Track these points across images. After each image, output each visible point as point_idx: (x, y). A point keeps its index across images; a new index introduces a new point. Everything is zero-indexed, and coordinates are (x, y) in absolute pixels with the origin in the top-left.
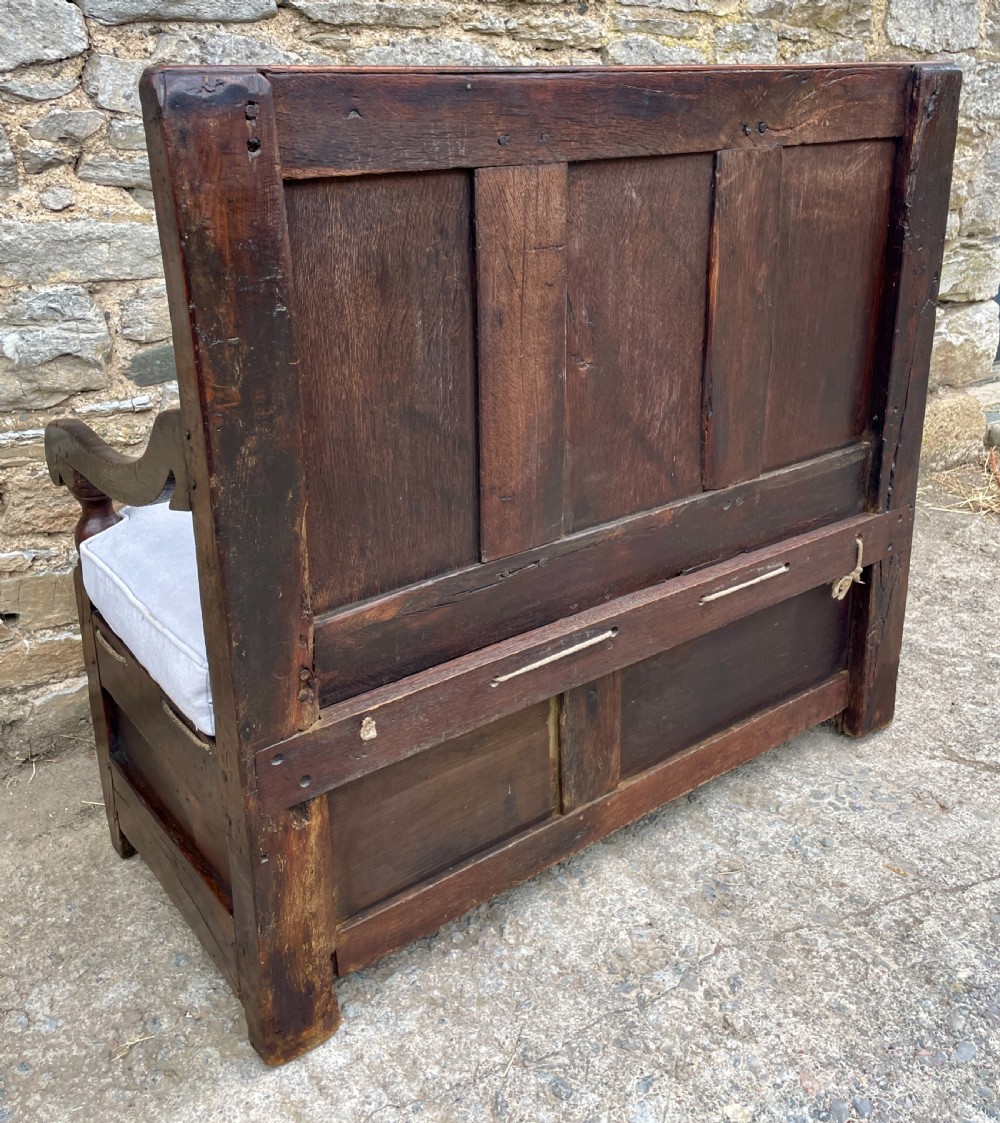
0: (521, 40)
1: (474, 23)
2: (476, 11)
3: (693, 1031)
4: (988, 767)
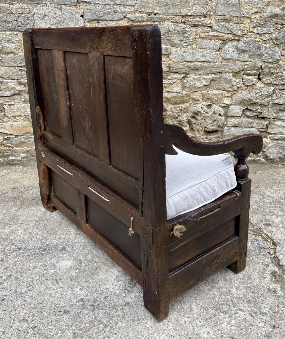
0: (186, 24)
1: (173, 20)
2: (173, 18)
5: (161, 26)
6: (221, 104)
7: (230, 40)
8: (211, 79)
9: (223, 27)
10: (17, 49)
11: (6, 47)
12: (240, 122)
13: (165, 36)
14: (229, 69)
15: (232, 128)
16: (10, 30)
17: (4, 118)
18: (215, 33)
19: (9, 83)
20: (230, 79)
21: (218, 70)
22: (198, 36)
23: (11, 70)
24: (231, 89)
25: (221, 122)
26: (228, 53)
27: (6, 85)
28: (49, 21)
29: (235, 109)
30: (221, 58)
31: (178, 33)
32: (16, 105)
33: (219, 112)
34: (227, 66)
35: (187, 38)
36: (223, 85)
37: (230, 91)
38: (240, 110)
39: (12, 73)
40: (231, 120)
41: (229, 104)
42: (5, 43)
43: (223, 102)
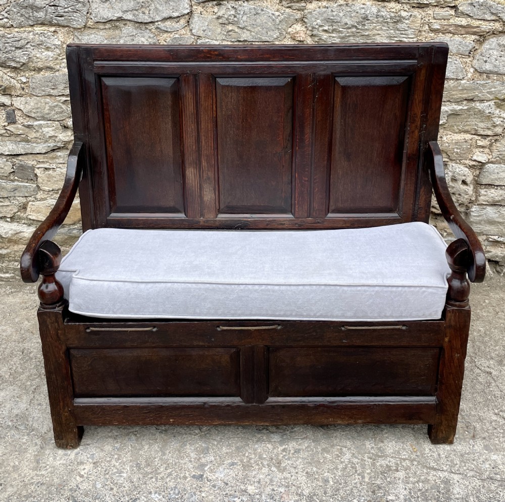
0: (402, 3)
5: (349, 10)
6: (467, 162)
7: (494, 34)
8: (450, 112)
9: (482, 8)
10: (58, 61)
11: (35, 58)
13: (358, 29)
14: (488, 92)
15: (489, 209)
16: (43, 24)
17: (37, 194)
18: (464, 19)
19: (44, 128)
20: (490, 113)
21: (465, 96)
22: (427, 27)
23: (46, 103)
24: (490, 133)
25: (466, 197)
26: (489, 60)
27: (37, 131)
28: (120, 5)
29: (496, 171)
30: (472, 70)
31: (385, 22)
32: (58, 169)
33: (464, 178)
34: (486, 86)
35: (403, 32)
36: (474, 123)
37: (488, 136)
39: (49, 108)
40: (486, 191)
41: (484, 162)
42: (33, 49)
43: (472, 157)
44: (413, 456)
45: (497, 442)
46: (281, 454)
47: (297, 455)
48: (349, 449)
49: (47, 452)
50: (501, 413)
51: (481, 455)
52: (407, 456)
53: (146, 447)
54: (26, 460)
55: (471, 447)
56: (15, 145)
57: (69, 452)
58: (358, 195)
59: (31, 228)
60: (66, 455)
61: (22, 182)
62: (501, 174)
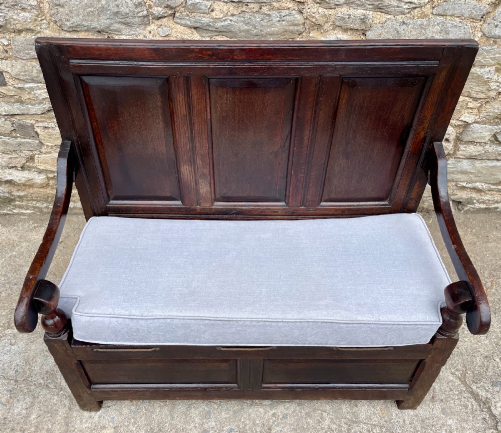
3: (258, 423)
4: (472, 393)
6: (454, 122)
10: (37, 23)
11: (12, 20)
12: (483, 152)
14: (491, 58)
15: (464, 162)
17: (41, 148)
19: (36, 90)
20: (488, 78)
23: (33, 67)
24: (483, 96)
26: (500, 25)
27: (29, 93)
29: (480, 131)
30: (480, 35)
32: (57, 128)
33: (447, 136)
34: (491, 52)
37: (480, 99)
38: (489, 133)
39: (36, 71)
40: (466, 147)
41: (470, 122)
42: (9, 11)
43: (459, 118)
44: (382, 422)
45: (453, 405)
46: (271, 419)
47: (284, 421)
48: (329, 414)
49: (75, 414)
50: (457, 373)
51: (439, 419)
52: (377, 422)
53: (158, 410)
54: (57, 423)
55: (431, 410)
56: (11, 105)
57: (93, 414)
58: (352, 189)
59: (42, 175)
60: (90, 417)
61: (25, 138)
62: (484, 133)
